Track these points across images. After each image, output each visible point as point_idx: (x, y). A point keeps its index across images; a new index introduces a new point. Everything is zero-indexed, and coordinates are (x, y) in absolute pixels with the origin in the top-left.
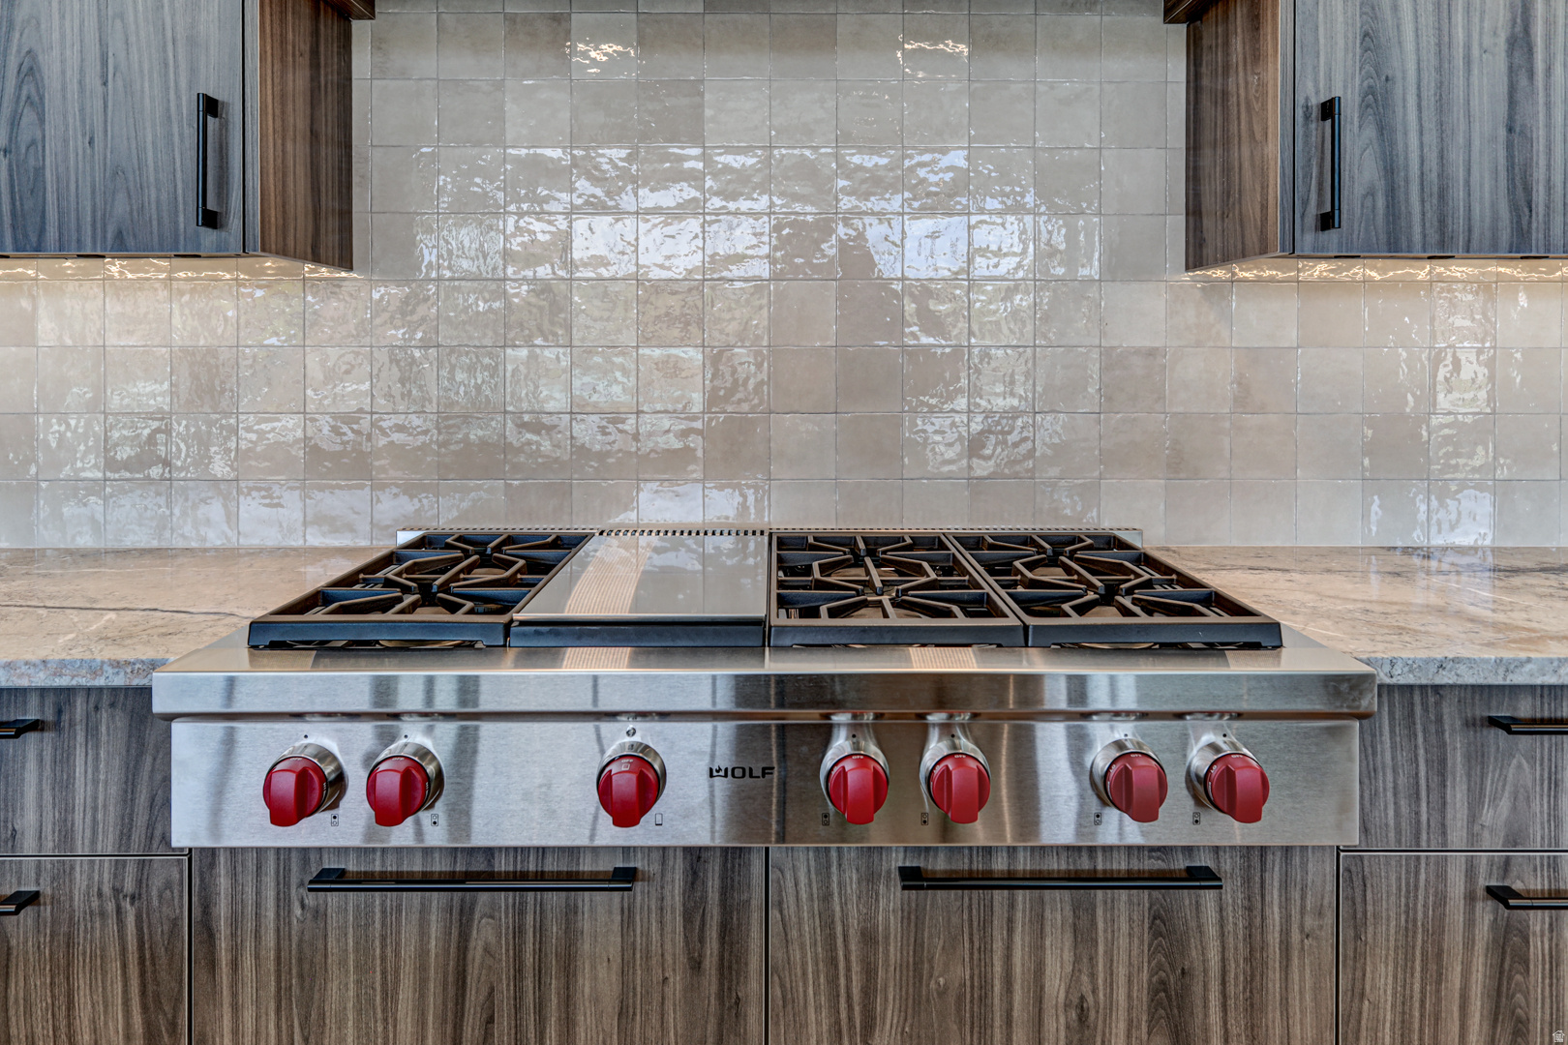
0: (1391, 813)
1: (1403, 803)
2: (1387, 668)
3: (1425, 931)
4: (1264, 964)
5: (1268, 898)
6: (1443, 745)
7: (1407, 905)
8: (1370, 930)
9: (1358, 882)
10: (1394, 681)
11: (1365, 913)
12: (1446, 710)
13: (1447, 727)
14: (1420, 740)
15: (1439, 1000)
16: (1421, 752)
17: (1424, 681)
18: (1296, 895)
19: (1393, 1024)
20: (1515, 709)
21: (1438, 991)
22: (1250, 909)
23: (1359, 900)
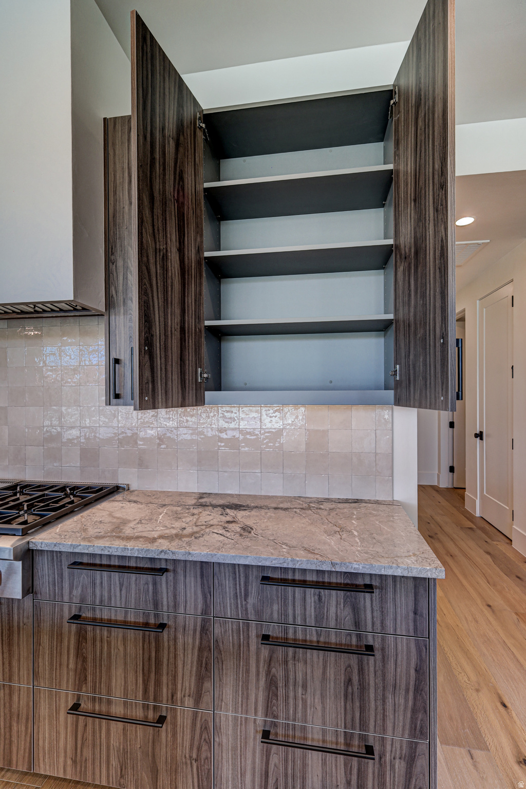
0: (48, 589)
1: (51, 586)
2: (40, 545)
3: (57, 626)
4: (13, 631)
5: (14, 612)
6: (62, 569)
7: (52, 618)
8: (42, 624)
9: (38, 610)
10: (42, 549)
11: (41, 619)
12: (63, 559)
13: (63, 564)
14: (56, 567)
15: (61, 648)
16: (56, 571)
17: (50, 550)
18: (22, 612)
19: (48, 654)
20: (83, 560)
21: (61, 645)
22: (9, 615)
23: (39, 615)
